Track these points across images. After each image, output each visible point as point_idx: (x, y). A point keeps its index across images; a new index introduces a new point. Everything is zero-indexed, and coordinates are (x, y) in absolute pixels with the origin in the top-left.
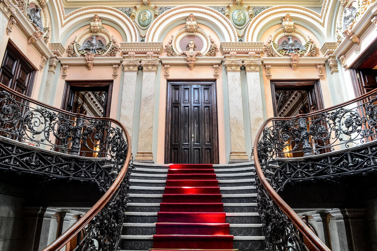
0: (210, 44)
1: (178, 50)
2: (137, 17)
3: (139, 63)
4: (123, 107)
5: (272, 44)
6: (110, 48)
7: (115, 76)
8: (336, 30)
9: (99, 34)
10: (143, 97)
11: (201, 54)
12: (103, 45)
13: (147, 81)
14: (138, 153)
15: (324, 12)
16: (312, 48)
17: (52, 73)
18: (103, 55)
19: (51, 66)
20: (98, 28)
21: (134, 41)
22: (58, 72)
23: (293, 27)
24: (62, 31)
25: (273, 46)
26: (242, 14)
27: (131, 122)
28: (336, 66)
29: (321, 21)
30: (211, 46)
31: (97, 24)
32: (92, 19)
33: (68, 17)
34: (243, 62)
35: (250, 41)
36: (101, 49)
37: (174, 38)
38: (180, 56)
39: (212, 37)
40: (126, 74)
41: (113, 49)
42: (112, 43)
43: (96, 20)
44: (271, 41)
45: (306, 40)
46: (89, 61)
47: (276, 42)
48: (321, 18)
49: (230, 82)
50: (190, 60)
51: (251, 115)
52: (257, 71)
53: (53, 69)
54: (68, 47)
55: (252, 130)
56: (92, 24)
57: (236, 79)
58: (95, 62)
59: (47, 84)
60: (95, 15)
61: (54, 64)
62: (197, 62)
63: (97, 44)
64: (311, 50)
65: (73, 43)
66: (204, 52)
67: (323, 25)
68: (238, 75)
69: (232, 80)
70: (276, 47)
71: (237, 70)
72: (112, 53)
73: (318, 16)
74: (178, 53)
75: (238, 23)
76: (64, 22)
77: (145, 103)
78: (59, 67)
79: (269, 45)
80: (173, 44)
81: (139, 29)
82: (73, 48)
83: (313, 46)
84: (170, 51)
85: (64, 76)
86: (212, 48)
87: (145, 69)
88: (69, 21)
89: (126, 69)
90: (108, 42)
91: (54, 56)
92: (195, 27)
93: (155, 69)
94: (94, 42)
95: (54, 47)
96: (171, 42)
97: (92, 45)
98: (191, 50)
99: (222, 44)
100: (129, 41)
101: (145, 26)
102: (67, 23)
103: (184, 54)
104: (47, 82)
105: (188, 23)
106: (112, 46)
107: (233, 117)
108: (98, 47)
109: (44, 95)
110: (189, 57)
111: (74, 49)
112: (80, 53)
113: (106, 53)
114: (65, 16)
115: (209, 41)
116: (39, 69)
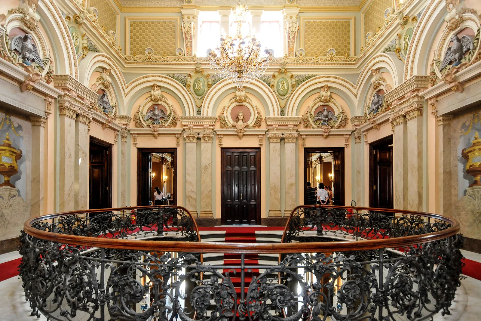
0: (256, 115)
1: (230, 121)
2: (192, 85)
3: (197, 136)
4: (187, 174)
5: (309, 115)
6: (171, 118)
7: (178, 144)
8: (365, 107)
9: (160, 103)
10: (203, 165)
11: (248, 126)
12: (165, 115)
13: (205, 151)
14: (201, 211)
15: (359, 84)
16: (343, 119)
17: (125, 143)
18: (166, 125)
19: (122, 137)
20: (159, 97)
21: (192, 115)
22: (130, 140)
23: (329, 98)
24: (126, 100)
25: (309, 117)
26: (286, 84)
27: (195, 187)
28: (359, 138)
29: (355, 92)
30: (257, 117)
31: (157, 93)
32: (153, 87)
33: (129, 85)
34: (283, 134)
35: (290, 116)
36: (163, 118)
37: (226, 109)
38: (231, 128)
39: (258, 107)
40: (188, 145)
41: (174, 119)
42: (172, 113)
43: (156, 88)
44: (308, 111)
45: (339, 110)
46: (155, 132)
47: (313, 113)
48: (355, 88)
49: (271, 152)
50: (239, 132)
51: (286, 181)
52: (294, 143)
53: (125, 139)
54: (134, 116)
55: (286, 193)
56: (153, 92)
57: (276, 150)
58: (160, 132)
59: (123, 154)
60: (154, 84)
61: (126, 135)
62: (245, 133)
63: (160, 113)
64: (341, 121)
65: (138, 112)
66: (252, 123)
67: (356, 96)
68: (278, 145)
69: (273, 150)
70: (312, 118)
71: (278, 141)
72: (174, 124)
73: (353, 86)
74: (230, 125)
75: (281, 93)
76: (126, 91)
77: (205, 171)
78: (129, 136)
79: (306, 116)
80: (225, 115)
81: (195, 98)
82: (138, 117)
83: (344, 117)
84: (223, 122)
85: (135, 144)
86: (258, 119)
87: (202, 140)
88: (131, 90)
89: (187, 140)
90: (169, 112)
91: (124, 127)
92: (243, 98)
93: (211, 140)
94: (157, 112)
95: (123, 119)
96: (223, 113)
97: (155, 115)
98: (240, 123)
99: (266, 118)
100: (187, 115)
101: (200, 94)
102: (129, 91)
103: (234, 126)
104: (122, 152)
105: (238, 93)
106: (173, 116)
107: (272, 183)
108: (160, 116)
109: (122, 164)
110: (239, 129)
111: (139, 119)
112: (146, 122)
113: (168, 123)
114: (127, 85)
115: (256, 112)
116: (114, 144)
